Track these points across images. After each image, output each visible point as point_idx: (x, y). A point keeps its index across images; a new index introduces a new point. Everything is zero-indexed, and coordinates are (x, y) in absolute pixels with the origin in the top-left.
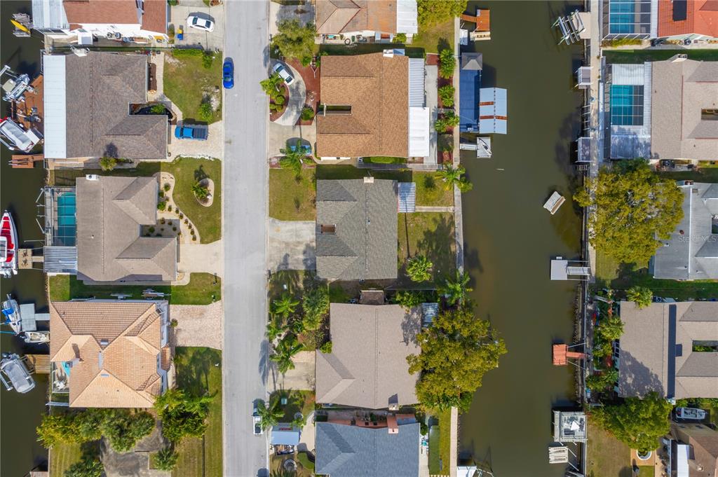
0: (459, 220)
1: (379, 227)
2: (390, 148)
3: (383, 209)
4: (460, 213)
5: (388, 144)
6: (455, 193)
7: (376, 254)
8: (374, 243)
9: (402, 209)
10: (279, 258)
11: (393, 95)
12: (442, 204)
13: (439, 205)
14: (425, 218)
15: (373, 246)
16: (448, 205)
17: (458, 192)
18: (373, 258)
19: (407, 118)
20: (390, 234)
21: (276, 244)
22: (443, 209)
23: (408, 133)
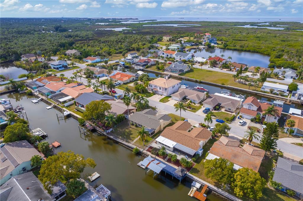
5: (168, 131)
10: (159, 111)
11: (185, 139)
19: (173, 141)
23: (168, 138)
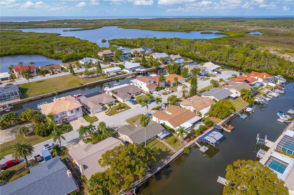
0: (174, 156)
1: (147, 132)
2: (172, 122)
3: (154, 130)
4: (177, 155)
6: (181, 149)
7: (138, 135)
8: (141, 133)
9: (159, 135)
10: (115, 126)
12: (174, 147)
13: (172, 147)
14: (164, 146)
15: (140, 132)
16: (175, 149)
17: (182, 149)
18: (136, 135)
19: (184, 122)
20: (148, 136)
21: (119, 124)
22: (172, 149)
